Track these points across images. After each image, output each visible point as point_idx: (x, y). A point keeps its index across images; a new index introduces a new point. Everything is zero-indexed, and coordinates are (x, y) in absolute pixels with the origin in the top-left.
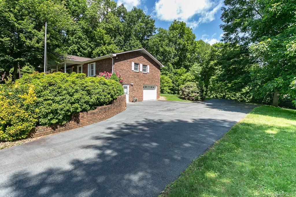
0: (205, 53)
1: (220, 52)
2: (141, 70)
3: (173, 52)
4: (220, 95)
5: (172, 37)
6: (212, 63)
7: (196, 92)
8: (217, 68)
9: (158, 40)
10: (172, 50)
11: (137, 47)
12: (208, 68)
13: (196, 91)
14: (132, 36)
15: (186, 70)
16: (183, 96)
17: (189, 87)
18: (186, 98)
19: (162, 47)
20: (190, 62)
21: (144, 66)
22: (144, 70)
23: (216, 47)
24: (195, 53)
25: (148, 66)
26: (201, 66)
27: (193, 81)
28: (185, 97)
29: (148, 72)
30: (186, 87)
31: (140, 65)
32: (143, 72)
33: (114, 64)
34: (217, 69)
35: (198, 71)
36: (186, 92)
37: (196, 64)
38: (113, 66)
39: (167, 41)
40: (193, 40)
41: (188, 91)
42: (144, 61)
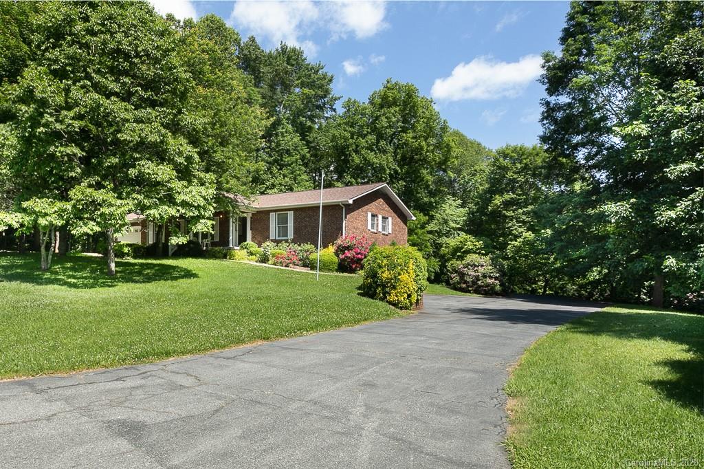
0: (476, 170)
1: (519, 173)
2: (380, 229)
3: (390, 168)
4: (524, 289)
5: (386, 128)
6: (498, 200)
7: (492, 277)
8: (510, 214)
9: (348, 135)
10: (388, 162)
11: (296, 154)
12: (486, 214)
13: (492, 275)
14: (283, 124)
15: (427, 218)
16: (464, 286)
17: (475, 266)
18: (470, 289)
19: (356, 152)
20: (432, 194)
21: (385, 218)
22: (384, 228)
23: (505, 156)
24: (449, 172)
25: (390, 219)
26: (463, 206)
27: (479, 254)
28: (468, 286)
29: (390, 232)
30: (469, 265)
31: (377, 217)
32: (383, 232)
33: (346, 218)
34: (511, 218)
35: (456, 222)
36: (470, 275)
37: (450, 200)
38: (344, 222)
39: (372, 138)
40: (441, 137)
41: (473, 273)
42: (384, 210)
